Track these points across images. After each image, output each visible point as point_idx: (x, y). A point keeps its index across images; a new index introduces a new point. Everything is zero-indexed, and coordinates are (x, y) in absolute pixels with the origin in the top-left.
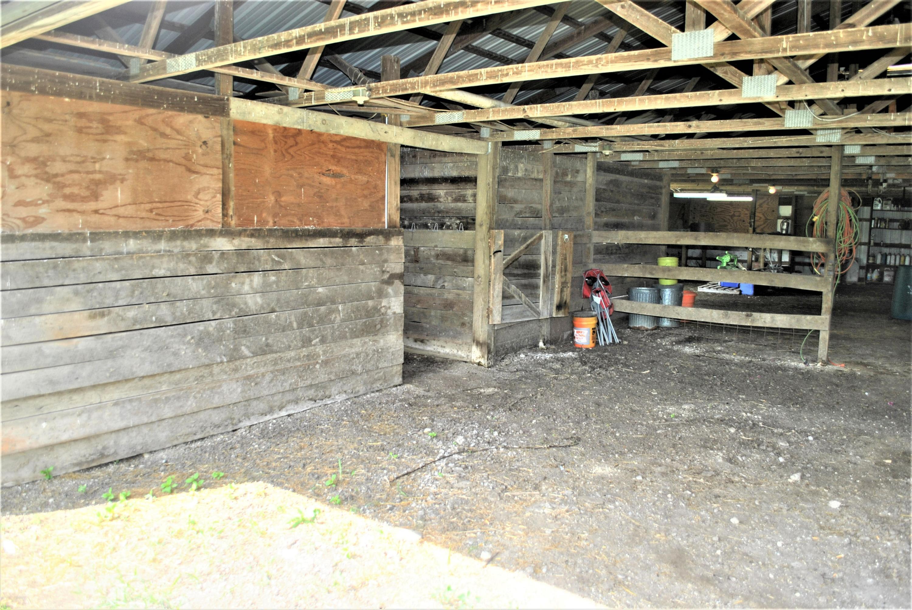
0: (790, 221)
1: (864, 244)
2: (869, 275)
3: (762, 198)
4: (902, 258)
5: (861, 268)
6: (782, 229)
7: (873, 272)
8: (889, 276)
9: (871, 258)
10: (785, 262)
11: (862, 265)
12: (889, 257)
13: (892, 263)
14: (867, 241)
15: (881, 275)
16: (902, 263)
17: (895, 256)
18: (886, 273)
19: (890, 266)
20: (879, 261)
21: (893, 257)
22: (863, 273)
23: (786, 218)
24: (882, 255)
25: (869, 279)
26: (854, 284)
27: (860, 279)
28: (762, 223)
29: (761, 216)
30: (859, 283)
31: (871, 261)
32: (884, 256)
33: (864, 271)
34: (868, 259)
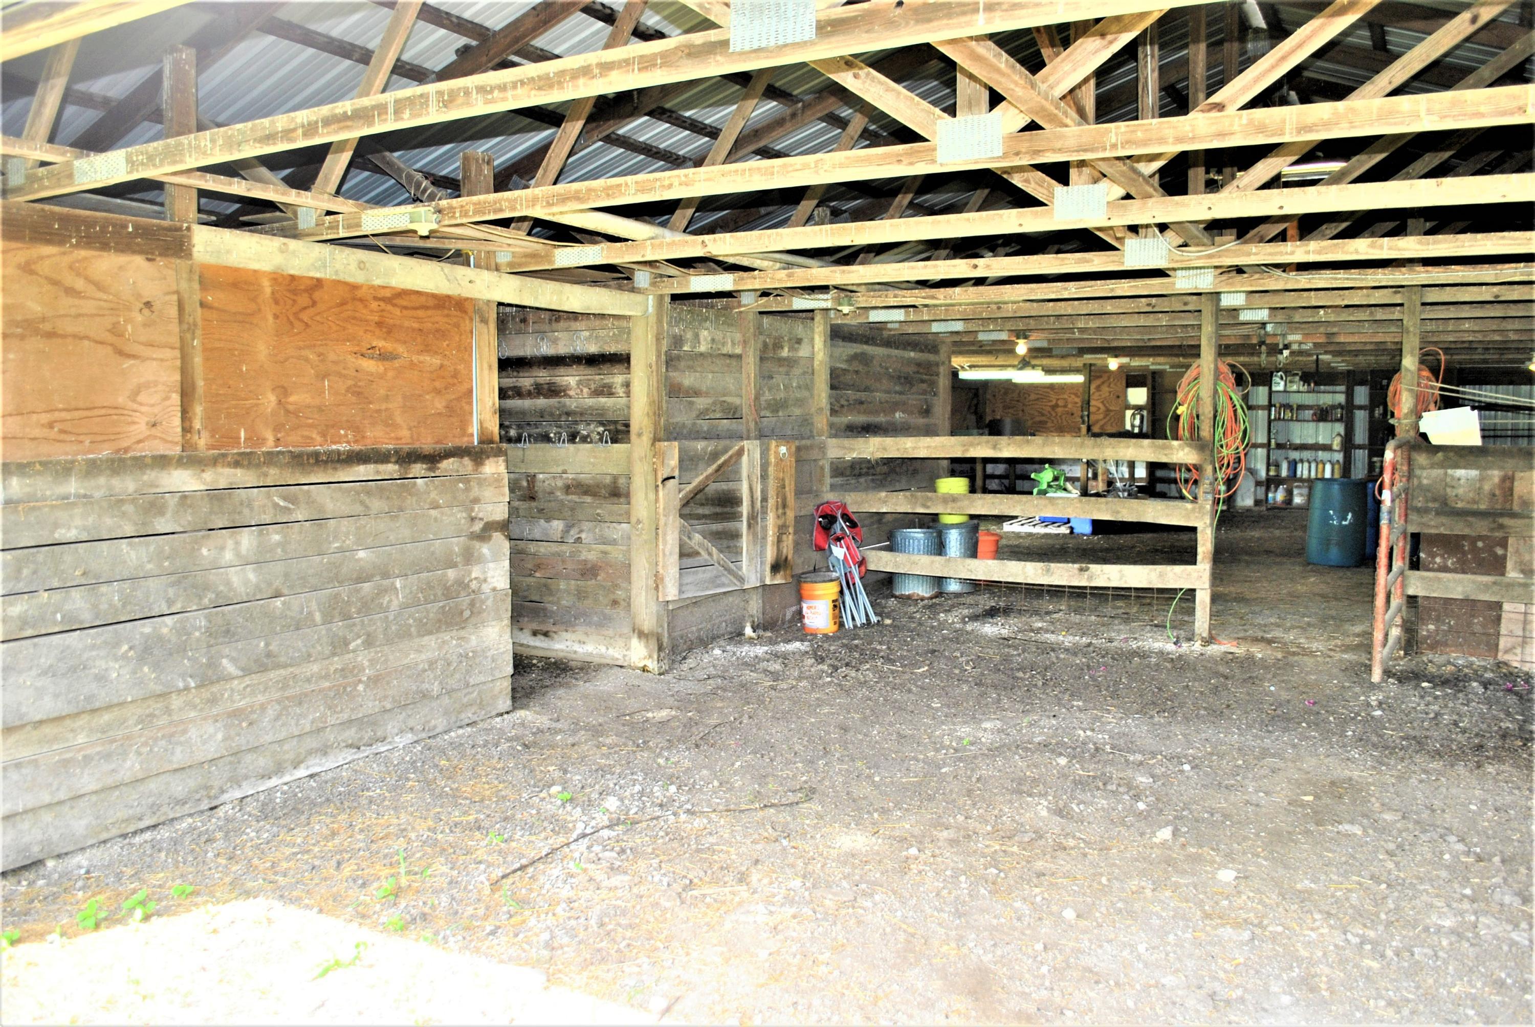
0: (1145, 413)
1: (1261, 446)
2: (1270, 495)
3: (1100, 377)
4: (1320, 466)
5: (1258, 484)
6: (1133, 426)
7: (1276, 491)
8: (1301, 495)
9: (1272, 468)
10: (1141, 479)
11: (1259, 479)
12: (1299, 466)
13: (1305, 475)
14: (1265, 441)
15: (1290, 493)
16: (1319, 476)
17: (1309, 463)
18: (1296, 491)
19: (1301, 480)
20: (1284, 473)
21: (1306, 465)
22: (1261, 491)
23: (1139, 408)
24: (1289, 463)
25: (1271, 501)
26: (1248, 510)
27: (1257, 502)
28: (1101, 416)
29: (1101, 405)
30: (1257, 508)
31: (1272, 473)
32: (1293, 465)
33: (1263, 489)
34: (1268, 470)
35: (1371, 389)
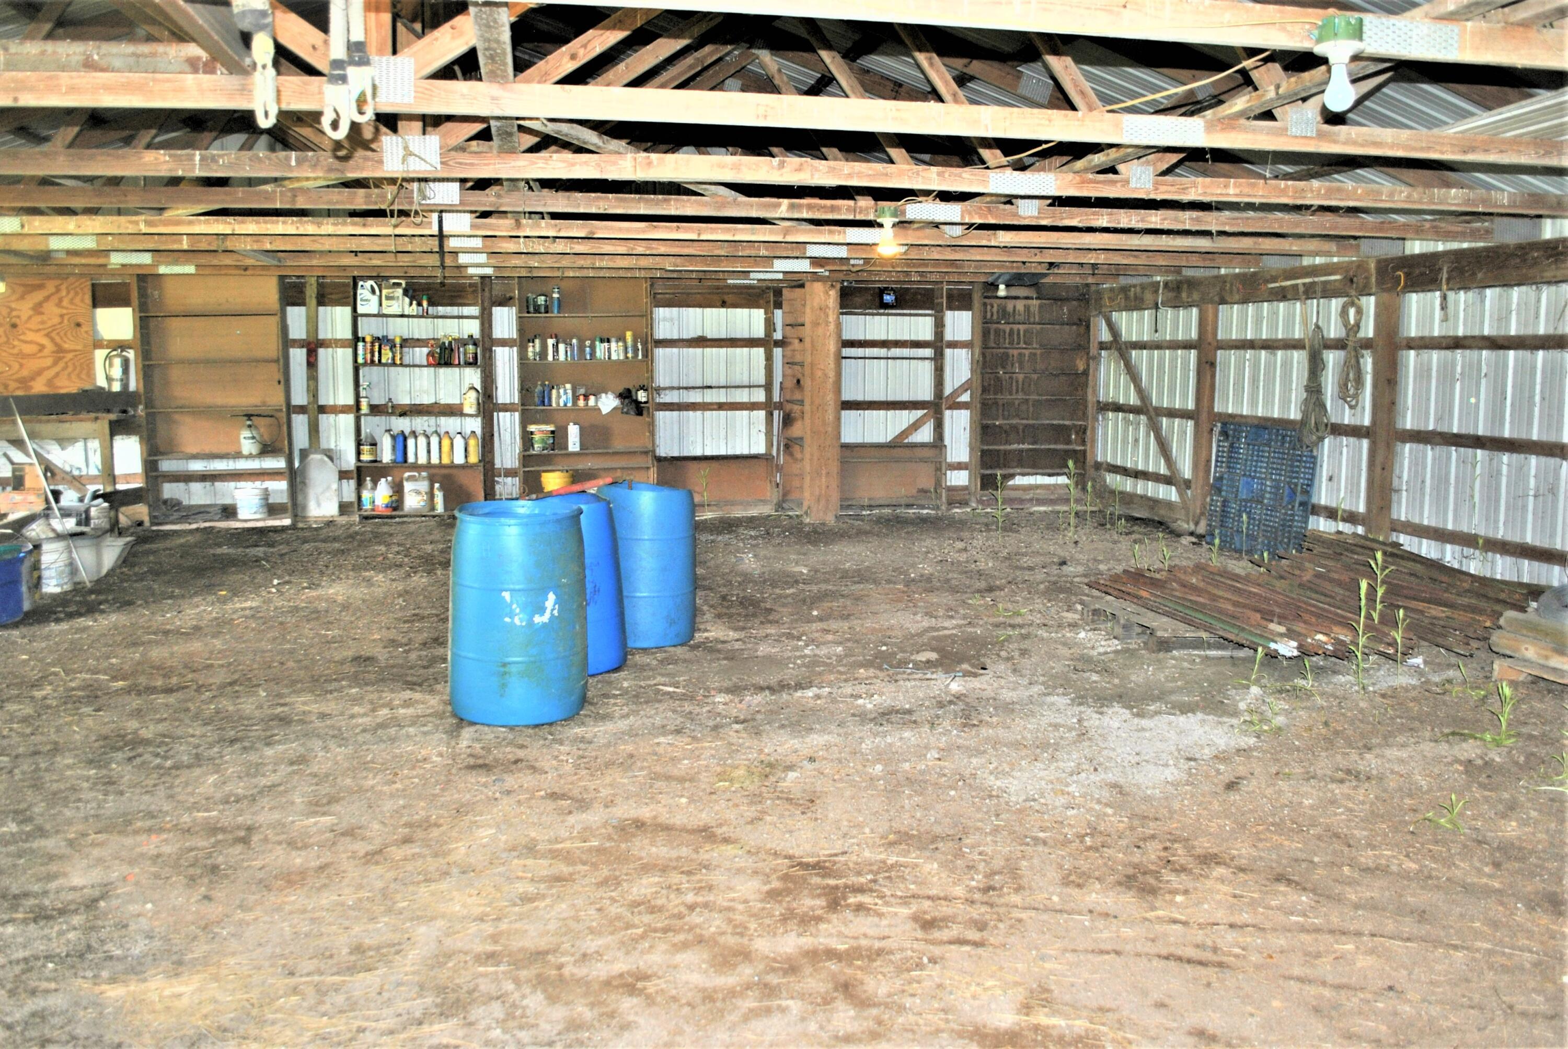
0: (131, 354)
1: (344, 409)
2: (366, 495)
3: (41, 287)
4: (446, 443)
5: (343, 475)
6: (109, 379)
7: (375, 483)
8: (418, 492)
9: (366, 448)
10: (128, 477)
11: (345, 467)
12: (411, 442)
13: (422, 460)
14: (351, 401)
15: (398, 489)
16: (446, 461)
17: (428, 437)
18: (408, 486)
19: (416, 467)
20: (387, 456)
21: (422, 441)
22: (349, 487)
23: (121, 346)
24: (394, 437)
25: (367, 506)
26: (330, 523)
27: (344, 508)
28: (49, 362)
29: (45, 341)
30: (343, 520)
31: (366, 457)
32: (400, 441)
33: (353, 483)
34: (359, 453)
35: (520, 311)
